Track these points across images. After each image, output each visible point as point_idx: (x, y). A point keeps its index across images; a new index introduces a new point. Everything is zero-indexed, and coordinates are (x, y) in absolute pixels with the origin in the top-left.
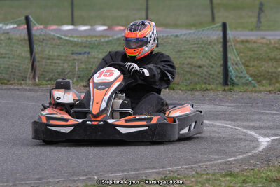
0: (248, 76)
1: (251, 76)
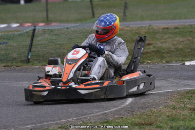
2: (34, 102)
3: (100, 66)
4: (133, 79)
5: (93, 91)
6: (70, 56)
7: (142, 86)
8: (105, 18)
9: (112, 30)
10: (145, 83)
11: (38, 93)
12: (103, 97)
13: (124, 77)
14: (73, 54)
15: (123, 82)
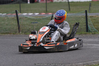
0: (95, 29)
1: (96, 29)
2: (23, 52)
3: (57, 36)
4: (72, 42)
5: (51, 47)
6: (41, 30)
7: (76, 45)
8: (60, 12)
9: (63, 18)
10: (78, 44)
11: (25, 48)
12: (56, 50)
13: (67, 41)
14: (42, 29)
15: (67, 43)
